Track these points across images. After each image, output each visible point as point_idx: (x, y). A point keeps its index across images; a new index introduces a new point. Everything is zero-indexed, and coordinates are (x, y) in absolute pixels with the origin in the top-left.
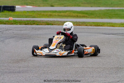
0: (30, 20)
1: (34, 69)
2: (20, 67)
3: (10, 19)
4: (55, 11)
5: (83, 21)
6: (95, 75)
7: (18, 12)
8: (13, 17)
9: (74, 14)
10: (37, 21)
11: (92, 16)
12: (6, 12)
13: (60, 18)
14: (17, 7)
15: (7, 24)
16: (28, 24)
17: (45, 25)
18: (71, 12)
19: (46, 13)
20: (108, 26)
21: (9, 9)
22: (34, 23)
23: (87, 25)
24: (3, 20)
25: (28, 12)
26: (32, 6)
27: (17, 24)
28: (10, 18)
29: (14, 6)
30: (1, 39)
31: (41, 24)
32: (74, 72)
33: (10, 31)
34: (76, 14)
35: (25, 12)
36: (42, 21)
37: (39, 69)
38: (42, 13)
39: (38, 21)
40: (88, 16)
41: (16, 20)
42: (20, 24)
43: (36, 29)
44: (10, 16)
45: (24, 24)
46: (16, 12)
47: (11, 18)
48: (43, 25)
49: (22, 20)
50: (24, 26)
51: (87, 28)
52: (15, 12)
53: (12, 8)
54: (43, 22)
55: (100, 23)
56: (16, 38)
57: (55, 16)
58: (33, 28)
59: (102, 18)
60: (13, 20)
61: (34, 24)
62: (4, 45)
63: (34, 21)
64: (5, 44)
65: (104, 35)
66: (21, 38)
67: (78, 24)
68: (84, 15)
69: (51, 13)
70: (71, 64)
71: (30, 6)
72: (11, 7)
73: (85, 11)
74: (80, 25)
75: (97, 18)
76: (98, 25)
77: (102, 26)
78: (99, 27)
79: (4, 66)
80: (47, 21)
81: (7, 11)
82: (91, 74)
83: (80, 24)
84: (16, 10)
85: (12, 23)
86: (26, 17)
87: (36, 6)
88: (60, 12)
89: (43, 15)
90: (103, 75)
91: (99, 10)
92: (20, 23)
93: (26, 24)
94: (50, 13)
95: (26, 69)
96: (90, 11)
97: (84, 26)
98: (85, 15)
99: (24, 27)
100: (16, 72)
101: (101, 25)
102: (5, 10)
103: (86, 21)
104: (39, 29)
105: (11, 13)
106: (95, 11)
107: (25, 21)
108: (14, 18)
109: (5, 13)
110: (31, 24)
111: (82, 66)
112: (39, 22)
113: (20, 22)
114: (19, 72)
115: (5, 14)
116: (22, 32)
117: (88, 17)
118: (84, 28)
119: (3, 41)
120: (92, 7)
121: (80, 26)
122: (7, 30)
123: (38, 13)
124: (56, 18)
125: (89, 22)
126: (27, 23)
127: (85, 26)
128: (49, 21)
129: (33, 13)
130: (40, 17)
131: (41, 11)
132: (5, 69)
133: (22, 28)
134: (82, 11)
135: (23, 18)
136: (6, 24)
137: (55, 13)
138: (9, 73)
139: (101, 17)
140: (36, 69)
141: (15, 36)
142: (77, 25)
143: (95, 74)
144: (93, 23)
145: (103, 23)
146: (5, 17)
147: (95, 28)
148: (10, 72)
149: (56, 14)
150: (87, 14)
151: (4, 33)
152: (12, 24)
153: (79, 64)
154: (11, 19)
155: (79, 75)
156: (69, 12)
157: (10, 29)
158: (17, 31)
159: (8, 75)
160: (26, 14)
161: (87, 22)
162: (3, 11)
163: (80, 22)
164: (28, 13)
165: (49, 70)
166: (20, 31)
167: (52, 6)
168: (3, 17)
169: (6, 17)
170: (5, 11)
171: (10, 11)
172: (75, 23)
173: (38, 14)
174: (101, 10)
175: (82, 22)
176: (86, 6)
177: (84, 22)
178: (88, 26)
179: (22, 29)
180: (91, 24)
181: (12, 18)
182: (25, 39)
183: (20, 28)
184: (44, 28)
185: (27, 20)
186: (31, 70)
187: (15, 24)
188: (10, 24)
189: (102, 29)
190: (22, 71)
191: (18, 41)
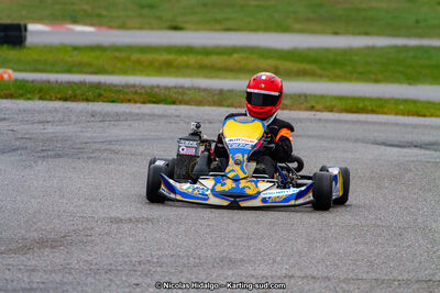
0: (82, 83)
3: (2, 77)
4: (189, 50)
5: (298, 91)
7: (37, 48)
8: (14, 70)
9: (264, 63)
10: (110, 87)
11: (338, 72)
13: (206, 77)
14: (32, 27)
16: (73, 98)
17: (144, 103)
18: (252, 53)
19: (150, 56)
20: (397, 114)
21: (2, 34)
22: (100, 95)
23: (312, 108)
25: (76, 48)
26: (92, 25)
27: (29, 99)
28: (2, 70)
29: (22, 23)
31: (129, 101)
35: (63, 48)
36: (134, 86)
38: (135, 57)
40: (319, 71)
41: (27, 81)
42: (41, 98)
43: (105, 117)
44: (5, 63)
46: (28, 48)
47: (8, 74)
48: (136, 102)
49: (49, 82)
50: (58, 104)
51: (311, 120)
52: (25, 47)
53: (14, 34)
54: (136, 93)
55: (370, 99)
56: (21, 154)
57: (187, 66)
58: (93, 116)
60: (16, 80)
61: (99, 97)
63: (99, 85)
65: (383, 148)
66: (45, 154)
68: (302, 66)
69: (171, 57)
73: (309, 49)
75: (358, 80)
76: (361, 105)
77: (373, 112)
78: (362, 117)
80: (152, 87)
84: (30, 40)
85: (11, 92)
86: (69, 71)
87: (111, 27)
88: (206, 51)
89: (139, 62)
91: (367, 48)
92: (43, 92)
93: (66, 100)
94: (165, 57)
96: (328, 50)
97: (300, 109)
99: (56, 110)
101: (369, 108)
103: (308, 92)
104: (118, 117)
105: (7, 52)
106: (348, 53)
107: (61, 84)
108: (20, 71)
110: (87, 100)
112: (120, 91)
113: (40, 91)
116: (50, 129)
117: (321, 76)
120: (336, 33)
121: (286, 111)
123: (117, 54)
124: (190, 76)
125: (322, 97)
126: (70, 93)
127: (307, 109)
128: (158, 86)
129: (98, 53)
130: (124, 72)
131: (129, 49)
133: (51, 112)
134: (296, 49)
135: (58, 72)
137: (184, 58)
139: (372, 76)
141: (17, 143)
144: (341, 98)
145: (379, 99)
147: (346, 122)
149: (192, 59)
150: (315, 61)
152: (10, 96)
153: (274, 262)
154: (6, 76)
156: (244, 55)
157: (2, 116)
158: (27, 127)
160: (67, 58)
161: (313, 97)
164: (75, 53)
166: (41, 126)
167: (175, 28)
171: (5, 46)
173: (116, 58)
174: (373, 48)
175: (295, 95)
176: (314, 32)
177: (300, 96)
178: (318, 111)
179: (49, 119)
180: (328, 104)
181: (10, 71)
182: (59, 156)
183: (40, 112)
184: (137, 114)
185: (69, 83)
187: (21, 97)
188: (2, 98)
189: (374, 123)
190: (42, 286)
191: (31, 166)
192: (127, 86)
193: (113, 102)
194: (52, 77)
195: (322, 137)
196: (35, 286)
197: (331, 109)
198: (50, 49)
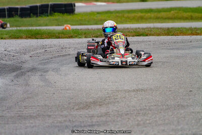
1: (119, 119)
2: (92, 116)
3: (66, 28)
4: (151, 11)
8: (71, 25)
9: (186, 15)
12: (57, 16)
14: (77, 4)
15: (61, 38)
16: (100, 36)
17: (133, 36)
18: (180, 10)
19: (133, 15)
21: (64, 9)
24: (54, 30)
25: (98, 13)
26: (105, 2)
27: (80, 38)
28: (65, 25)
29: (73, 3)
34: (190, 14)
35: (92, 13)
36: (128, 29)
37: (128, 118)
38: (126, 15)
41: (78, 30)
42: (86, 37)
44: (67, 22)
47: (69, 27)
48: (130, 36)
49: (88, 29)
52: (75, 14)
53: (70, 8)
54: (129, 32)
57: (150, 18)
60: (73, 29)
67: (194, 32)
69: (143, 14)
70: (187, 106)
71: (101, 2)
72: (65, 5)
74: (197, 34)
79: (62, 115)
80: (136, 29)
81: (59, 14)
83: (198, 32)
84: (77, 10)
85: (71, 35)
86: (96, 24)
87: (113, 2)
88: (159, 11)
89: (128, 18)
93: (97, 37)
94: (140, 14)
95: (104, 119)
102: (55, 12)
105: (67, 17)
107: (94, 29)
108: (74, 25)
109: (55, 17)
113: (85, 34)
115: (56, 20)
119: (56, 70)
121: (198, 36)
123: (118, 14)
124: (153, 22)
126: (99, 34)
128: (139, 28)
129: (109, 15)
130: (122, 22)
132: (64, 120)
137: (149, 14)
140: (122, 117)
142: (193, 35)
146: (56, 26)
149: (152, 15)
152: (71, 37)
154: (68, 28)
156: (176, 11)
160: (95, 18)
162: (51, 14)
163: (196, 29)
164: (98, 15)
165: (147, 120)
167: (143, 1)
168: (52, 25)
169: (59, 25)
170: (56, 14)
171: (66, 14)
173: (117, 16)
181: (69, 26)
185: (98, 29)
186: (114, 121)
187: (76, 37)
188: (68, 38)
190: (97, 123)
192: (125, 29)
194: (90, 27)
196: (94, 123)
198: (87, 14)
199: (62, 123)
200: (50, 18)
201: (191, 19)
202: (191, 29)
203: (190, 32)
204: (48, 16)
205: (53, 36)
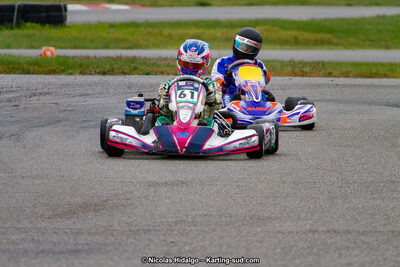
0: (119, 58)
1: (131, 240)
2: (78, 233)
3: (45, 54)
4: (215, 24)
5: (317, 59)
6: (355, 259)
7: (76, 26)
8: (56, 47)
9: (285, 34)
10: (145, 61)
11: (352, 40)
12: (32, 29)
14: (70, 7)
15: (33, 73)
16: (111, 72)
18: (274, 25)
21: (44, 15)
22: (136, 69)
23: (330, 75)
24: (21, 56)
25: (112, 25)
26: (127, 4)
27: (70, 74)
28: (44, 48)
29: (62, 4)
30: (11, 128)
31: (162, 73)
32: (279, 250)
33: (43, 99)
34: (293, 33)
35: (100, 25)
36: (166, 59)
37: (149, 240)
38: (166, 32)
39: (150, 59)
40: (335, 40)
41: (68, 57)
42: (81, 73)
44: (47, 41)
45: (99, 73)
46: (68, 27)
47: (51, 51)
48: (169, 74)
49: (88, 58)
50: (97, 78)
51: (329, 86)
52: (65, 26)
53: (55, 14)
54: (168, 65)
55: (382, 64)
56: (64, 125)
58: (130, 88)
59: (387, 47)
60: (58, 57)
61: (134, 71)
62: (22, 150)
63: (134, 59)
64: (24, 147)
65: (395, 109)
66: (86, 124)
67: (297, 70)
68: (319, 36)
70: (270, 218)
71: (120, 3)
72: (48, 8)
73: (325, 20)
74: (304, 74)
75: (370, 46)
76: (374, 71)
77: (385, 76)
78: (375, 81)
79: (18, 229)
81: (34, 25)
82: (341, 255)
83: (305, 70)
84: (70, 19)
85: (54, 68)
86: (106, 47)
87: (143, 6)
88: (232, 25)
89: (170, 36)
90: (385, 260)
91: (379, 17)
92: (83, 67)
93: (104, 74)
95: (100, 239)
96: (343, 20)
97: (319, 76)
98: (325, 36)
99: (96, 84)
100: (61, 252)
101: (382, 73)
102: (26, 21)
103: (325, 60)
105: (49, 31)
106: (361, 21)
107: (100, 58)
108: (61, 48)
109: (26, 32)
110: (124, 73)
111: (308, 226)
112: (153, 64)
113: (81, 66)
114: (75, 252)
115: (28, 36)
116: (91, 101)
117: (337, 45)
118: (319, 86)
119: (16, 137)
120: (349, 5)
121: (306, 78)
122: (35, 95)
123: (150, 30)
125: (339, 64)
126: (108, 67)
127: (325, 76)
129: (133, 29)
130: (156, 46)
131: (161, 24)
132: (23, 239)
133: (90, 85)
134: (313, 20)
135: (96, 48)
136: (29, 73)
137: (212, 31)
138: (37, 254)
139: (383, 43)
140: (138, 237)
141: (61, 115)
142: (296, 75)
143: (357, 256)
144: (356, 64)
145: (391, 64)
146: (27, 48)
147: (360, 86)
148: (42, 251)
149: (219, 33)
150: (330, 31)
151: (22, 106)
152: (52, 72)
153: (299, 218)
154: (49, 53)
155: (297, 261)
156: (267, 27)
157: (46, 90)
158: (69, 100)
159: (34, 261)
160: (105, 35)
161: (331, 64)
162: (18, 25)
163: (304, 63)
164: (112, 30)
165: (185, 244)
166: (82, 99)
167: (203, 5)
168: (19, 47)
169: (32, 47)
170: (28, 24)
171: (47, 25)
172: (287, 65)
173: (149, 33)
174: (384, 17)
175: (314, 63)
177: (318, 63)
178: (335, 76)
179: (89, 92)
180: (344, 70)
181: (52, 49)
183: (81, 86)
185: (107, 58)
186: (120, 244)
187: (63, 72)
188: (46, 74)
189: (387, 87)
190: (86, 247)
191: (73, 136)
192: (161, 59)
193: (148, 74)
194: (91, 53)
195: (341, 102)
196: (80, 248)
197: (347, 75)
198: (88, 26)
199: (17, 244)
200: (16, 31)
201: (296, 43)
202: (292, 63)
203: (289, 69)
204: (12, 28)
205: (18, 69)
